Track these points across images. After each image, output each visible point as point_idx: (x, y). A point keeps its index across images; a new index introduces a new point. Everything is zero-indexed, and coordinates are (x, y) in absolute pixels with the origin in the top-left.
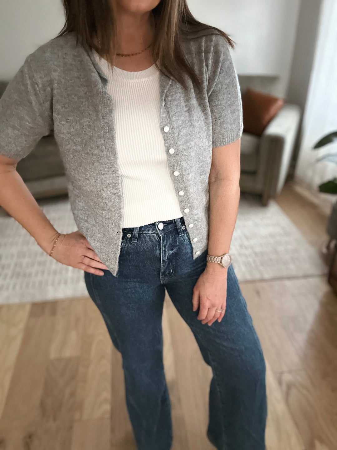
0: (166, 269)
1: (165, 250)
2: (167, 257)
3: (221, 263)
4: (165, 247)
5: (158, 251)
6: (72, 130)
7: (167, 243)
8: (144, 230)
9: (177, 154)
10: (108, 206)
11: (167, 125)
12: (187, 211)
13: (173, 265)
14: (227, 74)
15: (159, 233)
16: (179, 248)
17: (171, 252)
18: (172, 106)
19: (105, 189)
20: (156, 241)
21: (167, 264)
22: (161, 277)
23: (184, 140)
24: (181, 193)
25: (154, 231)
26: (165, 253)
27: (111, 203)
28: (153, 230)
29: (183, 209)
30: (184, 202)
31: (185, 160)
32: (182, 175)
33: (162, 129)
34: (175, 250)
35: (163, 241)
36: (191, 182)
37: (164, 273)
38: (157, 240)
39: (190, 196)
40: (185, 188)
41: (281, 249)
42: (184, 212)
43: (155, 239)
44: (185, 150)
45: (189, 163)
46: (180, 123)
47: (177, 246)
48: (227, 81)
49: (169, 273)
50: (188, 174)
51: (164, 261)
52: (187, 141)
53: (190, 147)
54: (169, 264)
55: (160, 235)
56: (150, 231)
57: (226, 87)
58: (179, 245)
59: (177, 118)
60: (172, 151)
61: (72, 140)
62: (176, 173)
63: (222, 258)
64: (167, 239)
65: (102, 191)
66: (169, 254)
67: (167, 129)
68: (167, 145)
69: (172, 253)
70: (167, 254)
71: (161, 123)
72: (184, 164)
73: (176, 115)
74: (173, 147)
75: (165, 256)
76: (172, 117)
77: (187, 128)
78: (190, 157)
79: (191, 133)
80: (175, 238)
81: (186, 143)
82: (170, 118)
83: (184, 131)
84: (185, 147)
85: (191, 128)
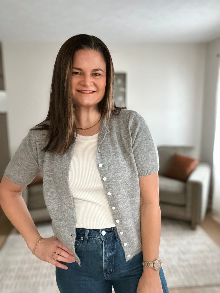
0: (107, 267)
1: (106, 252)
2: (108, 258)
3: (154, 267)
4: (106, 249)
5: (101, 253)
7: (107, 246)
8: (92, 235)
9: (108, 181)
11: (100, 163)
12: (118, 221)
13: (113, 265)
15: (102, 238)
16: (117, 251)
17: (111, 254)
18: (104, 152)
20: (100, 244)
21: (108, 263)
22: (104, 274)
23: (113, 172)
24: (114, 208)
25: (99, 237)
26: (106, 254)
28: (98, 235)
29: (115, 220)
30: (116, 215)
31: (115, 185)
32: (112, 195)
33: (98, 165)
34: (114, 252)
35: (105, 245)
36: (120, 200)
37: (106, 270)
38: (101, 243)
39: (120, 211)
40: (116, 204)
41: (208, 262)
42: (116, 222)
43: (99, 242)
44: (114, 178)
45: (117, 186)
46: (110, 161)
47: (115, 249)
49: (110, 271)
50: (117, 194)
51: (105, 260)
52: (116, 173)
53: (117, 176)
55: (103, 240)
56: (96, 236)
58: (117, 249)
59: (107, 159)
60: (105, 179)
62: (109, 194)
63: (154, 263)
64: (107, 244)
66: (109, 255)
67: (101, 165)
68: (101, 175)
69: (112, 255)
70: (108, 255)
71: (97, 162)
72: (114, 188)
73: (107, 157)
74: (105, 177)
75: (106, 257)
76: (104, 158)
77: (115, 165)
78: (118, 183)
79: (117, 168)
80: (114, 243)
81: (114, 174)
82: (102, 159)
83: (112, 167)
84: (113, 176)
85: (117, 165)
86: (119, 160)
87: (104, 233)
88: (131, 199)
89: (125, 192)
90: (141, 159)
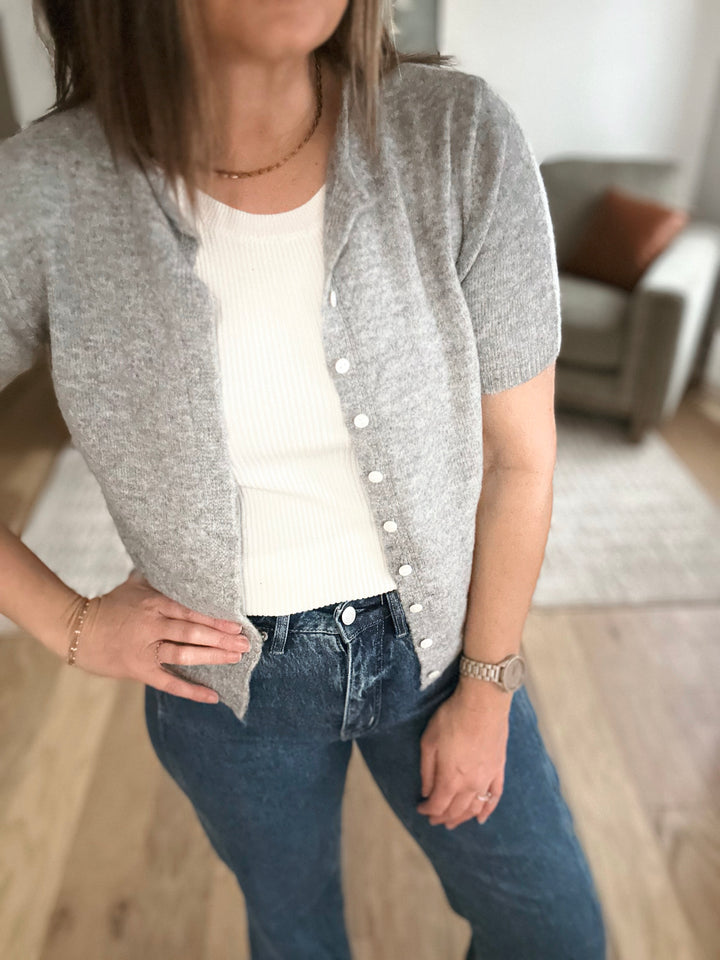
0: (358, 719)
1: (357, 677)
2: (363, 692)
3: (500, 680)
4: (358, 668)
5: (338, 679)
6: (103, 367)
7: (364, 659)
8: (303, 626)
9: (376, 426)
10: (199, 571)
11: (343, 354)
12: (406, 571)
13: (377, 707)
14: (517, 196)
15: (343, 633)
16: (393, 667)
17: (374, 679)
18: (357, 302)
19: (191, 525)
20: (336, 652)
21: (361, 707)
22: (343, 733)
23: (394, 388)
24: (391, 526)
25: (331, 629)
26: (358, 683)
27: (208, 560)
28: (328, 625)
29: (395, 567)
30: (398, 551)
31: (399, 442)
32: (390, 479)
33: (331, 366)
34: (383, 672)
35: (355, 654)
36: (416, 496)
37: (351, 727)
38: (338, 650)
39: (415, 534)
40: (400, 511)
42: (398, 573)
43: (331, 647)
44: (398, 416)
45: (410, 447)
46: (383, 346)
47: (389, 663)
48: (517, 219)
49: (365, 726)
50: (409, 475)
51: (352, 701)
52: (403, 393)
53: (412, 405)
54: (366, 706)
55: (347, 640)
56: (321, 628)
57: (515, 233)
58: (393, 660)
59: (372, 334)
60: (362, 421)
61: (101, 394)
62: (376, 477)
63: (502, 668)
64: (364, 651)
65: (182, 531)
66: (367, 684)
67: (343, 366)
68: (347, 405)
69: (377, 681)
70: (363, 685)
71: (327, 350)
72: (396, 451)
73: (371, 326)
74: (363, 411)
75: (357, 691)
76: (359, 332)
77: (403, 360)
78: (412, 431)
79: (411, 371)
80: (386, 644)
81: (400, 397)
82: (352, 336)
83: (394, 368)
84: (396, 408)
85: (412, 358)
86: (419, 338)
87: (349, 616)
88: (461, 484)
89: (439, 462)
90: (495, 322)
